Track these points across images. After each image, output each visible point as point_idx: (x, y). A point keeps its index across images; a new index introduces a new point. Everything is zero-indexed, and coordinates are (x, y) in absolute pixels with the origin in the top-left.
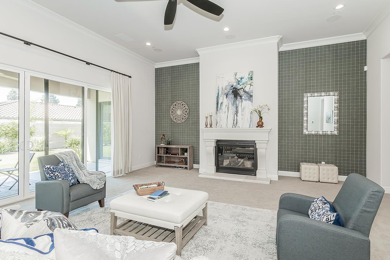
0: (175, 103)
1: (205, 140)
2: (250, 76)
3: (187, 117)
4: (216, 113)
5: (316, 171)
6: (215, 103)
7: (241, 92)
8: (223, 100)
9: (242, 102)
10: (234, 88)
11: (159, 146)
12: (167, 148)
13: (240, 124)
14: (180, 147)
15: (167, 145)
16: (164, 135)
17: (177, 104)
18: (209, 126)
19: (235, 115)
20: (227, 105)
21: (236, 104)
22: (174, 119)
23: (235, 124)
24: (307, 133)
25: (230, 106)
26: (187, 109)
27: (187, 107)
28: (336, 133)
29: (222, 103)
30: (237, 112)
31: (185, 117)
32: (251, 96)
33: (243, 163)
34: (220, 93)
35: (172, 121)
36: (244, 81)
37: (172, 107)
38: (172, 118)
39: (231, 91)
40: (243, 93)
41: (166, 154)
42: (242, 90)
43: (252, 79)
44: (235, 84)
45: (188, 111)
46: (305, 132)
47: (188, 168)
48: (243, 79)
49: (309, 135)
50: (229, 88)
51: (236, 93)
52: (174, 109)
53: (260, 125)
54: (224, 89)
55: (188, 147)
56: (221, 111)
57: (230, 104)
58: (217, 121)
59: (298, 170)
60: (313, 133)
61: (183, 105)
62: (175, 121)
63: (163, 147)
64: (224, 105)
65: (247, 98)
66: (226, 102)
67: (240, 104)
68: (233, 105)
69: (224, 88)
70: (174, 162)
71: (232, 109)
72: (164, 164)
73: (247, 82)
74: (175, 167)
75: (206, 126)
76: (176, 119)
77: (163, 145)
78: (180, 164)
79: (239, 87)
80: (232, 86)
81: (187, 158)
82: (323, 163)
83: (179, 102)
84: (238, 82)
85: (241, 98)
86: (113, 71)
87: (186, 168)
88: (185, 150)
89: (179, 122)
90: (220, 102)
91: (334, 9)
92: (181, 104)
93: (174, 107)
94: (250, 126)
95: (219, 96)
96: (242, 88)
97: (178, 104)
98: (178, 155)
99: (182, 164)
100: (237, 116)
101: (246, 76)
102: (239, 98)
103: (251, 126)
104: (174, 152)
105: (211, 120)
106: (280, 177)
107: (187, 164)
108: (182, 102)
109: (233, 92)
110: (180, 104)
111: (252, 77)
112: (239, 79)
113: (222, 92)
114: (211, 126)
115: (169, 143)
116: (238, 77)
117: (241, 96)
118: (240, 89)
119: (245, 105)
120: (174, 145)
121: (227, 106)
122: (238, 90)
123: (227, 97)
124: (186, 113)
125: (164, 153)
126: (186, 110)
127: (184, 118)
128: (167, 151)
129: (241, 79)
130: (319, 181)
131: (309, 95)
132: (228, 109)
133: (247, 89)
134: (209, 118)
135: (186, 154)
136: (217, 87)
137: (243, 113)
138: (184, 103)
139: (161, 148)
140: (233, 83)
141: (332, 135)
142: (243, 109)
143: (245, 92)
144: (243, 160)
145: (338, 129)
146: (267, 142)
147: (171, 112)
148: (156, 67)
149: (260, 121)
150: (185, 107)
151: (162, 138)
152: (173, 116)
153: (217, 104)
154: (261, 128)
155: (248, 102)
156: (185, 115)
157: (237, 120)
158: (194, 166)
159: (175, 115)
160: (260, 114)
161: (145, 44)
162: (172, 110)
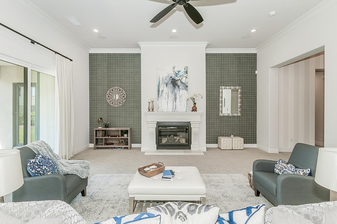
0: (112, 89)
1: (148, 122)
2: (185, 71)
3: (124, 101)
4: (158, 99)
5: (231, 142)
6: (157, 90)
7: (179, 83)
8: (164, 88)
9: (179, 90)
10: (173, 79)
11: (97, 129)
12: (105, 131)
13: (178, 109)
14: (120, 129)
15: (105, 128)
16: (101, 118)
17: (114, 89)
18: (151, 110)
19: (174, 101)
20: (167, 92)
21: (175, 93)
22: (110, 103)
23: (174, 108)
24: (222, 115)
25: (170, 94)
26: (125, 95)
27: (124, 92)
28: (239, 114)
29: (162, 91)
30: (176, 98)
31: (122, 101)
32: (187, 86)
34: (161, 83)
35: (108, 104)
36: (181, 73)
37: (108, 92)
38: (109, 102)
39: (170, 81)
40: (181, 83)
41: (105, 136)
42: (180, 81)
43: (187, 73)
44: (173, 76)
45: (125, 96)
46: (221, 114)
47: (129, 148)
48: (180, 72)
49: (223, 116)
50: (168, 78)
51: (174, 83)
52: (111, 93)
53: (194, 109)
54: (164, 79)
55: (128, 129)
56: (162, 97)
57: (170, 92)
58: (158, 105)
59: (217, 143)
60: (226, 115)
61: (120, 90)
62: (111, 105)
63: (102, 130)
64: (164, 92)
65: (183, 88)
66: (167, 90)
67: (178, 92)
68: (172, 93)
69: (164, 78)
70: (113, 144)
71: (171, 97)
72: (104, 146)
73: (183, 75)
74: (115, 148)
75: (149, 110)
76: (113, 103)
77: (101, 128)
78: (120, 145)
79: (177, 78)
80: (171, 77)
81: (127, 139)
82: (232, 136)
83: (116, 87)
84: (176, 74)
85: (179, 88)
86: (57, 53)
87: (127, 148)
88: (126, 132)
89: (116, 106)
90: (161, 90)
91: (250, 31)
92: (118, 89)
93: (110, 92)
94: (186, 110)
95: (160, 85)
96: (179, 80)
97: (115, 89)
98: (118, 137)
99: (122, 144)
100: (176, 102)
101: (183, 71)
102: (177, 87)
103: (187, 110)
104: (112, 134)
105: (153, 105)
106: (208, 149)
107: (128, 145)
108: (119, 88)
109: (172, 82)
110: (117, 89)
111: (187, 72)
112: (177, 72)
113: (162, 82)
114: (153, 110)
115: (107, 126)
116: (176, 70)
117: (179, 86)
118: (177, 80)
119: (182, 93)
120: (115, 127)
121: (167, 94)
122: (176, 81)
123: (167, 86)
124: (124, 98)
125: (102, 136)
127: (121, 102)
128: (105, 133)
129: (178, 72)
130: (232, 149)
131: (223, 87)
132: (168, 96)
133: (183, 81)
134: (151, 103)
135: (125, 135)
136: (158, 77)
137: (181, 100)
138: (121, 89)
139: (99, 130)
140: (172, 75)
141: (238, 116)
142: (181, 97)
143: (182, 83)
144: (178, 138)
145: (241, 112)
146: (199, 122)
147: (107, 96)
148: (91, 52)
149: (194, 106)
150: (122, 92)
151: (100, 121)
152: (110, 100)
153: (159, 91)
154: (195, 112)
155: (184, 91)
156: (122, 100)
157: (176, 105)
158: (134, 145)
159: (112, 99)
160: (194, 101)
161: (93, 30)
162: (109, 95)
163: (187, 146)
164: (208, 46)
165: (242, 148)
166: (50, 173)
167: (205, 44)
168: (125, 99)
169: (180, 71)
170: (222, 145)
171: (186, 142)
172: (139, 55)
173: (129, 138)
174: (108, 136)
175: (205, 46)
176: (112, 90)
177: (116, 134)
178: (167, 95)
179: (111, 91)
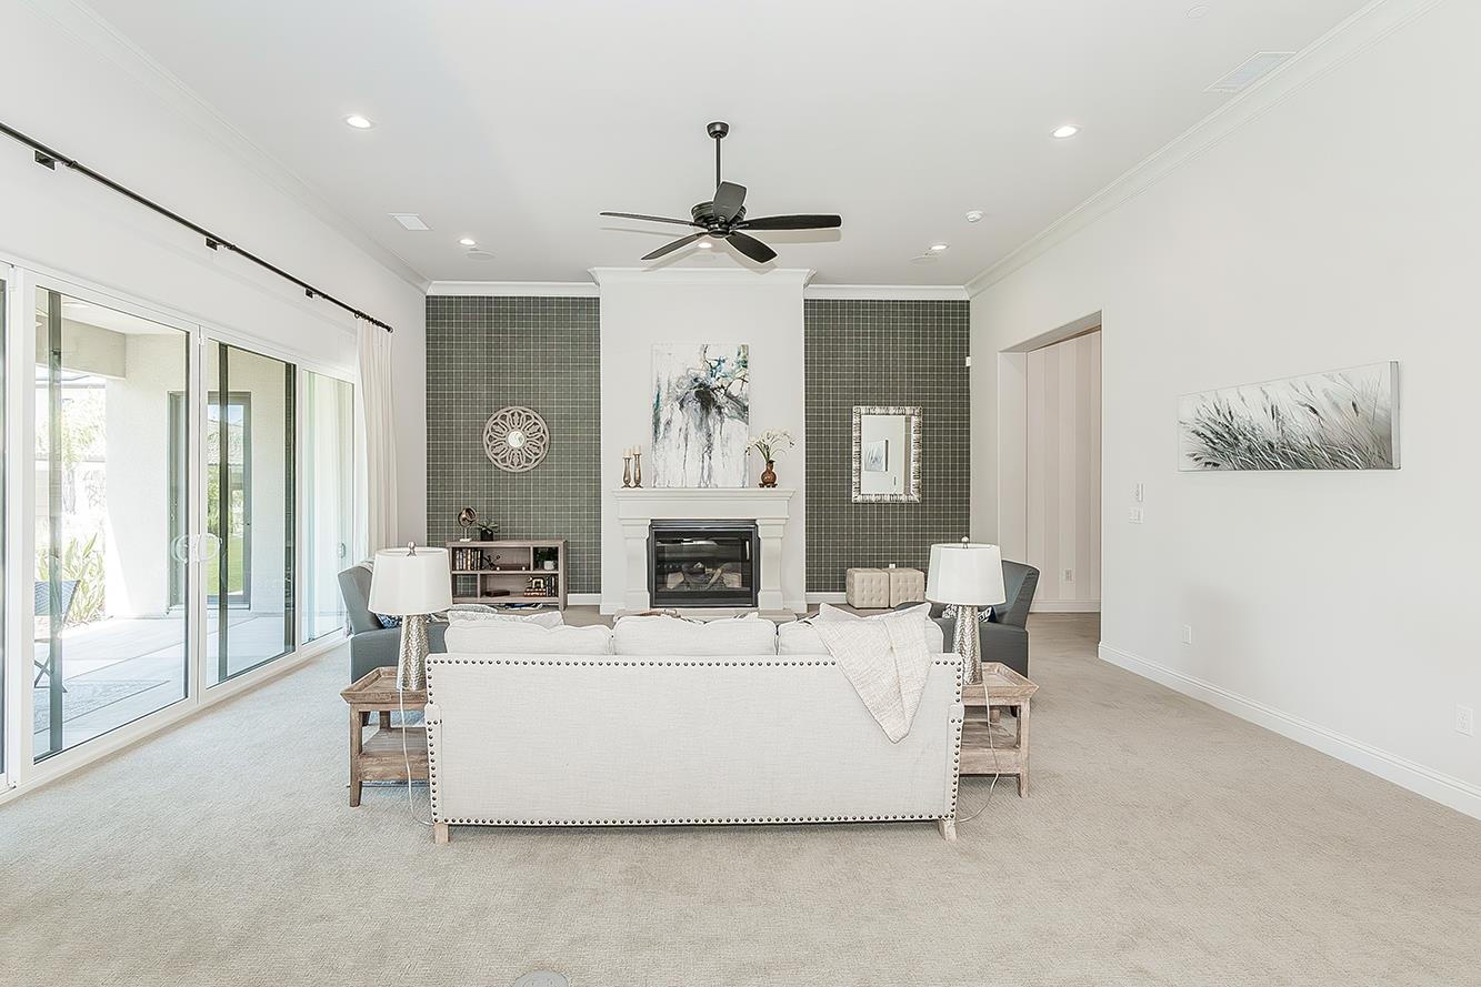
0: (502, 412)
1: (623, 522)
2: (740, 359)
3: (543, 455)
4: (654, 447)
5: (884, 584)
6: (651, 421)
7: (720, 398)
8: (672, 414)
9: (722, 421)
10: (701, 385)
11: (456, 545)
12: (482, 550)
13: (718, 479)
14: (532, 544)
15: (482, 540)
17: (509, 415)
18: (632, 484)
19: (706, 456)
20: (684, 427)
21: (708, 428)
22: (496, 460)
23: (706, 477)
24: (859, 499)
25: (692, 430)
26: (544, 432)
27: (542, 424)
28: (915, 497)
29: (668, 423)
30: (710, 446)
31: (536, 454)
32: (746, 409)
33: (720, 578)
34: (663, 396)
35: (489, 464)
36: (725, 368)
37: (489, 424)
38: (490, 455)
39: (694, 391)
40: (725, 399)
41: (481, 568)
42: (722, 391)
43: (746, 367)
44: (703, 375)
45: (547, 438)
46: (856, 497)
47: (560, 606)
48: (723, 364)
49: (864, 503)
50: (687, 383)
51: (705, 398)
52: (498, 429)
53: (769, 480)
54: (673, 385)
55: (559, 544)
56: (667, 442)
57: (691, 424)
58: (655, 468)
59: (843, 588)
60: (873, 499)
61: (528, 418)
62: (500, 465)
63: (471, 548)
64: (675, 427)
65: (735, 413)
66: (681, 419)
67: (718, 426)
68: (699, 427)
69: (674, 382)
70: (507, 593)
71: (698, 441)
73: (733, 371)
74: (512, 605)
75: (627, 484)
76: (504, 460)
77: (469, 540)
78: (530, 596)
79: (714, 383)
80: (696, 380)
81: (556, 576)
82: (892, 566)
83: (516, 409)
84: (712, 371)
85: (720, 413)
86: (361, 315)
87: (554, 606)
88: (552, 554)
89: (515, 469)
90: (663, 420)
91: (930, 249)
92: (524, 415)
93: (496, 424)
94: (744, 483)
95: (660, 402)
96: (722, 387)
97: (513, 415)
98: (524, 569)
99: (537, 594)
100: (710, 458)
101: (732, 359)
102: (714, 410)
103: (747, 484)
104: (506, 559)
105: (637, 467)
106: (811, 608)
107: (556, 595)
108: (527, 410)
109: (697, 394)
110: (520, 415)
111: (746, 362)
112: (715, 364)
113: (668, 393)
114: (638, 484)
115: (488, 535)
116: (712, 356)
117: (719, 408)
118: (716, 389)
119: (729, 428)
120: (513, 538)
121: (683, 430)
122: (713, 390)
123: (682, 406)
124: (541, 445)
125: (472, 565)
126: (541, 434)
127: (534, 458)
128: (483, 558)
129: (719, 364)
130: (889, 607)
131: (863, 409)
132: (686, 439)
133: (734, 391)
134: (632, 462)
135: (549, 565)
136: (655, 379)
137: (726, 450)
138: (532, 413)
139: (461, 549)
140: (697, 372)
141: (909, 503)
142: (725, 442)
143: (729, 396)
144: (719, 571)
145: (922, 489)
146: (784, 522)
147: (486, 438)
148: (431, 292)
149: (769, 471)
150: (535, 424)
151: (464, 519)
152: (495, 451)
153: (656, 423)
154: (771, 489)
155: (740, 424)
156: (535, 450)
157: (710, 468)
158: (573, 599)
159: (501, 448)
160: (768, 453)
161: (458, 241)
162: (491, 433)
163: (746, 596)
164: (813, 279)
167: (802, 275)
168: (544, 445)
169: (724, 361)
170: (856, 594)
171: (743, 584)
172: (593, 303)
173: (560, 572)
174: (493, 566)
175: (804, 280)
176: (504, 417)
177: (516, 560)
178: (682, 436)
179: (498, 420)
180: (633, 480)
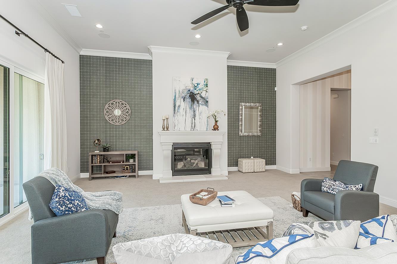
0: (111, 102)
1: (162, 144)
2: (205, 83)
3: (128, 118)
4: (174, 116)
5: (252, 164)
6: (172, 105)
7: (198, 97)
8: (180, 103)
9: (199, 106)
10: (191, 93)
12: (104, 155)
13: (198, 127)
14: (125, 153)
15: (104, 151)
16: (98, 140)
17: (114, 103)
18: (166, 129)
19: (193, 118)
20: (185, 108)
21: (194, 108)
22: (109, 120)
23: (193, 127)
24: (242, 134)
25: (188, 109)
26: (129, 110)
27: (128, 107)
28: (259, 134)
29: (179, 106)
30: (195, 116)
32: (207, 102)
33: (197, 164)
34: (177, 96)
35: (107, 122)
37: (107, 106)
38: (107, 118)
39: (188, 95)
40: (200, 98)
41: (103, 162)
42: (199, 95)
43: (207, 86)
44: (192, 89)
45: (130, 112)
47: (137, 176)
48: (199, 85)
49: (243, 136)
50: (186, 92)
51: (193, 97)
52: (110, 108)
53: (216, 128)
54: (181, 92)
55: (136, 152)
56: (179, 113)
57: (188, 107)
58: (174, 124)
59: (237, 165)
60: (246, 134)
61: (122, 104)
62: (111, 122)
63: (99, 155)
64: (181, 108)
65: (203, 103)
66: (184, 105)
67: (197, 108)
68: (191, 108)
69: (181, 91)
70: (114, 172)
71: (190, 113)
72: (103, 175)
73: (203, 88)
74: (117, 177)
75: (164, 129)
76: (112, 120)
77: (98, 152)
78: (124, 173)
79: (196, 92)
80: (189, 91)
81: (135, 165)
82: (252, 157)
83: (117, 101)
84: (195, 87)
85: (198, 103)
87: (134, 176)
88: (133, 156)
89: (117, 124)
90: (177, 105)
91: (277, 45)
92: (121, 103)
94: (207, 129)
95: (176, 99)
96: (199, 93)
97: (116, 103)
98: (121, 162)
99: (127, 172)
100: (195, 120)
101: (202, 83)
102: (196, 102)
103: (208, 129)
104: (114, 159)
105: (167, 123)
107: (135, 172)
108: (122, 101)
109: (190, 96)
110: (119, 103)
111: (207, 85)
112: (196, 85)
113: (179, 95)
114: (168, 129)
115: (105, 149)
116: (195, 82)
117: (198, 101)
118: (196, 94)
119: (201, 109)
120: (116, 150)
121: (185, 109)
122: (195, 95)
123: (184, 100)
124: (127, 114)
125: (99, 162)
126: (127, 110)
127: (125, 119)
128: (105, 159)
129: (198, 85)
130: (254, 172)
131: (243, 104)
132: (186, 113)
133: (203, 95)
134: (165, 121)
135: (131, 161)
136: (174, 90)
137: (201, 117)
138: (124, 102)
139: (95, 155)
140: (189, 88)
141: (258, 136)
142: (200, 114)
143: (202, 97)
144: (197, 161)
145: (261, 131)
146: (221, 143)
147: (105, 112)
148: (82, 53)
149: (216, 124)
150: (125, 106)
151: (96, 144)
152: (109, 117)
153: (175, 106)
154: (217, 131)
155: (204, 107)
156: (125, 116)
157: (195, 122)
158: (141, 173)
159: (111, 115)
160: (216, 118)
161: (95, 26)
162: (107, 110)
163: (207, 170)
164: (229, 58)
165: (264, 170)
166: (84, 209)
167: (226, 54)
168: (129, 115)
169: (199, 84)
170: (244, 168)
171: (205, 166)
172: (150, 62)
173: (136, 163)
174: (108, 162)
176: (112, 104)
177: (118, 159)
178: (184, 111)
179: (110, 105)
180: (166, 128)
